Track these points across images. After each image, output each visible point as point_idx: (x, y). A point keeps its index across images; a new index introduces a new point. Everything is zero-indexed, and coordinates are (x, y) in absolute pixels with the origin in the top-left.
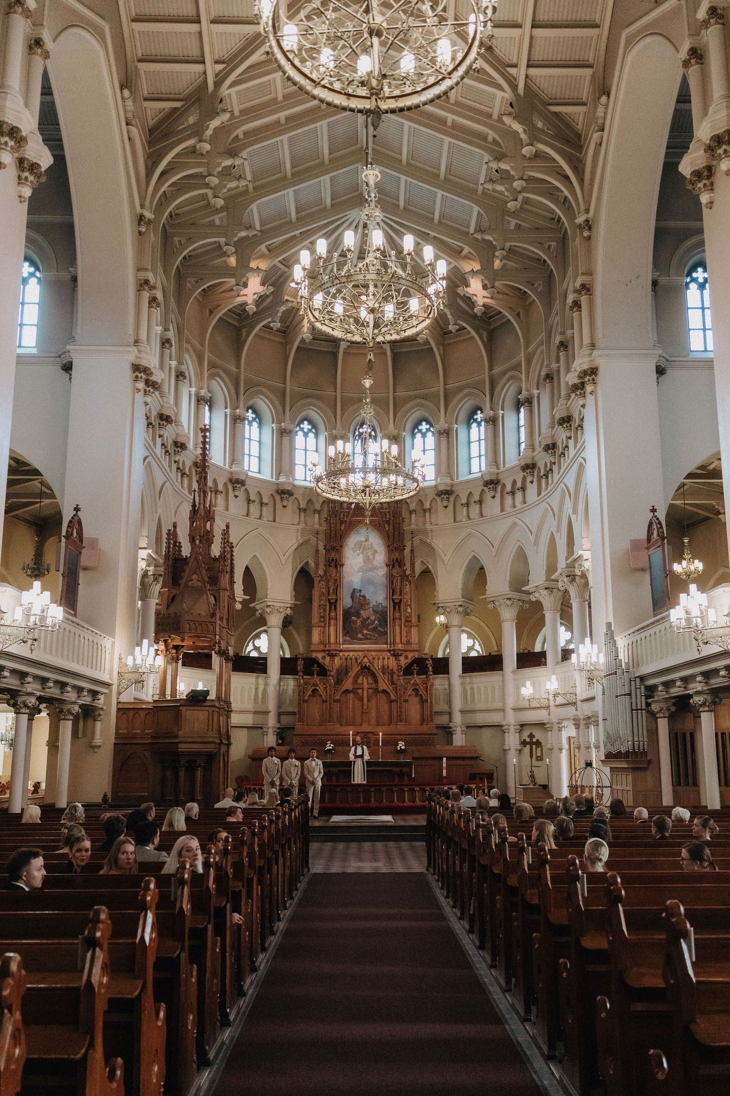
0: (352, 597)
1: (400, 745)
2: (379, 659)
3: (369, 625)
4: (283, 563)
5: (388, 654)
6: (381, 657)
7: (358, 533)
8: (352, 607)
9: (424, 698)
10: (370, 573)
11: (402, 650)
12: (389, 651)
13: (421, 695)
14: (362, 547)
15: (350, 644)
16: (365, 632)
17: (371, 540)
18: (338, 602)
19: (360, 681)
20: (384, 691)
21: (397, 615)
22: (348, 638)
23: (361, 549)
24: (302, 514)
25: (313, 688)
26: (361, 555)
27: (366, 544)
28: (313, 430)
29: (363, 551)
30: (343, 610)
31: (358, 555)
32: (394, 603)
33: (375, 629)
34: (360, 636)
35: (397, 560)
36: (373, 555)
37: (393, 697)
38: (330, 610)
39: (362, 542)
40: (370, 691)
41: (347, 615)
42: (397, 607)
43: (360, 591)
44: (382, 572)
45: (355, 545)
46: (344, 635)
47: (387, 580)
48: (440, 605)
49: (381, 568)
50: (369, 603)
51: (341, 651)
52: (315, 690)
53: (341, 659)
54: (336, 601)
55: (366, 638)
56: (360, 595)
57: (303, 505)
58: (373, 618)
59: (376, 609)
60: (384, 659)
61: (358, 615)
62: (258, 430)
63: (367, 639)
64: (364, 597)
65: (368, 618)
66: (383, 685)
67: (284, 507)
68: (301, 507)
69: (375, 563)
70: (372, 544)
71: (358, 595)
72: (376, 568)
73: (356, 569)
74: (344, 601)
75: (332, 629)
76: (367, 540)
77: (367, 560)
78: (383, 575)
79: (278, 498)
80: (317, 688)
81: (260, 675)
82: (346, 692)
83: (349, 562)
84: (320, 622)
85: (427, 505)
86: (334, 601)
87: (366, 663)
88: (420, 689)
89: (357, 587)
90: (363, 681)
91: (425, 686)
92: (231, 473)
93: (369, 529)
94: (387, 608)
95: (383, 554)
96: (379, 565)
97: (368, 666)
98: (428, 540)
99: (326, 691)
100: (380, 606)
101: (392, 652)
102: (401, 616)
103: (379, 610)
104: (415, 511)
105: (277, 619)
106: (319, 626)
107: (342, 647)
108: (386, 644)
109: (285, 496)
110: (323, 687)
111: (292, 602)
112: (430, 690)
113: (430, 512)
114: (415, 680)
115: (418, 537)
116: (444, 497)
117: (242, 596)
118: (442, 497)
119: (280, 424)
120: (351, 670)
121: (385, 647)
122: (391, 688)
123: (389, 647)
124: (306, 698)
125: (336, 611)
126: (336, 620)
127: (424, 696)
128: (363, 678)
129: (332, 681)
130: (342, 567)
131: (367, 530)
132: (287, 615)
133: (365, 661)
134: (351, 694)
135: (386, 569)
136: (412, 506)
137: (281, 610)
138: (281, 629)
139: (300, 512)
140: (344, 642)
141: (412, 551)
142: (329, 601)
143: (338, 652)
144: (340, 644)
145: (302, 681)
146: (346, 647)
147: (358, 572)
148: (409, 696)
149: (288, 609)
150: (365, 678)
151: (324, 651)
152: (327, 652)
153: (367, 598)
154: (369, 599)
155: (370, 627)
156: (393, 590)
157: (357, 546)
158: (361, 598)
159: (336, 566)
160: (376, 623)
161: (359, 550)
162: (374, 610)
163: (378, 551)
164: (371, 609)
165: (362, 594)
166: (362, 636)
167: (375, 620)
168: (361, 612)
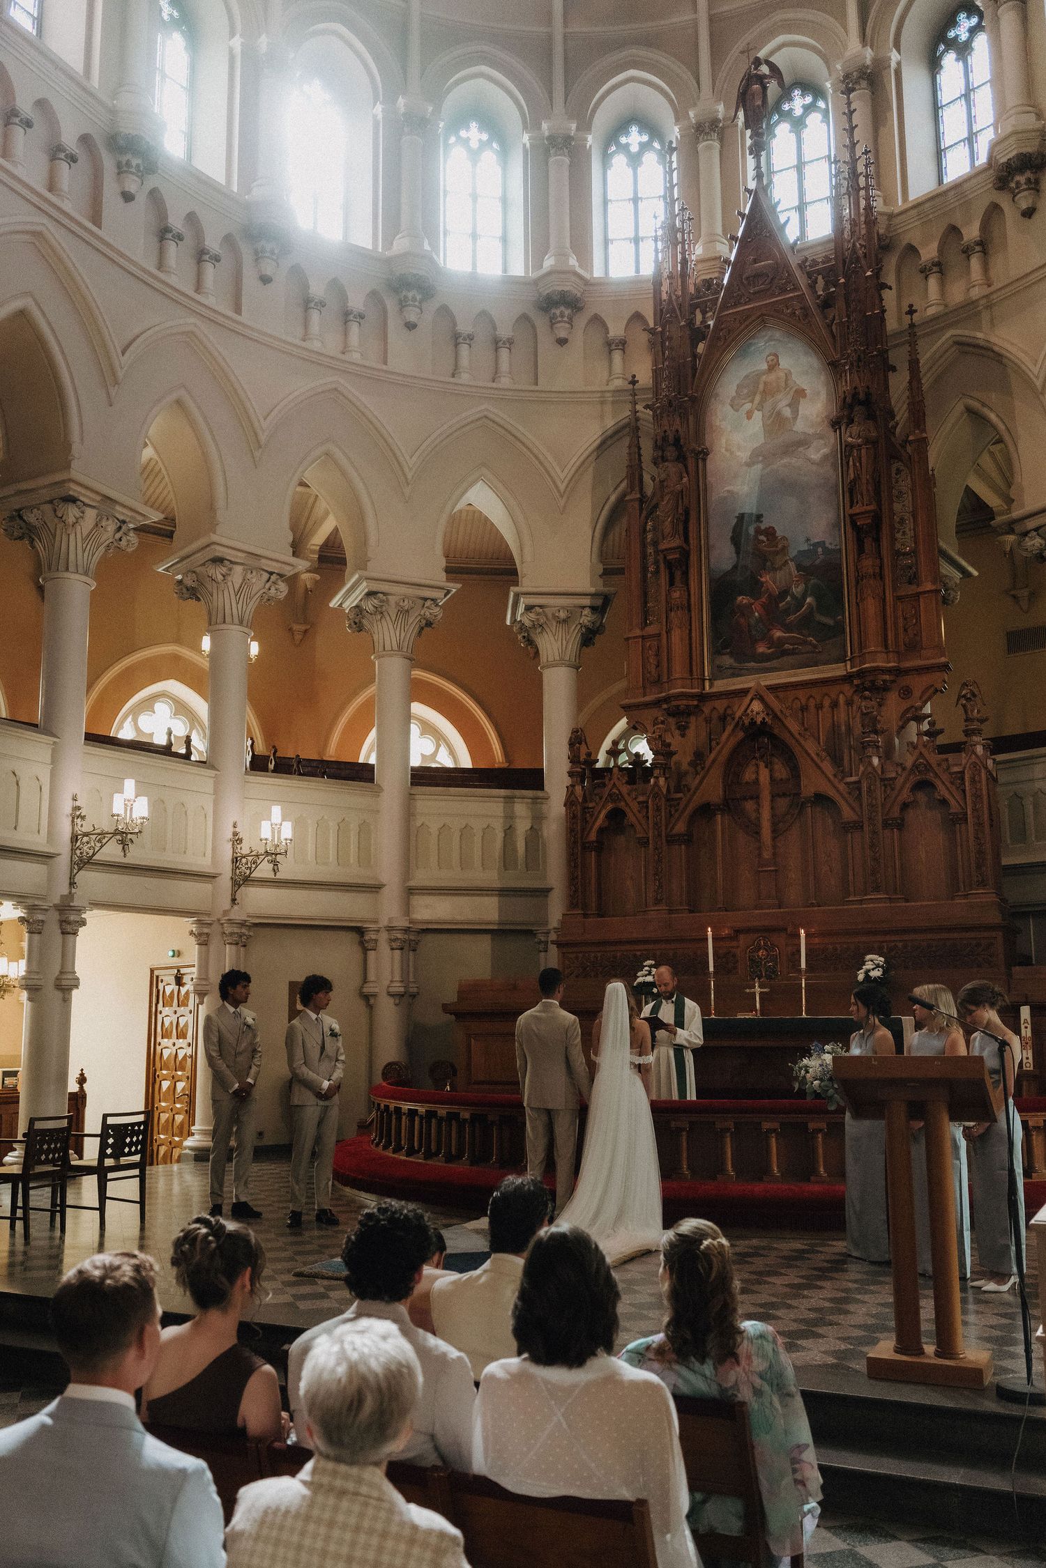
0: (736, 540)
1: (869, 966)
2: (819, 707)
3: (787, 612)
4: (562, 488)
5: (847, 688)
6: (827, 702)
7: (744, 353)
8: (735, 567)
9: (955, 807)
10: (785, 460)
11: (889, 671)
12: (848, 678)
13: (944, 802)
14: (758, 391)
15: (733, 675)
16: (778, 634)
17: (785, 363)
18: (693, 558)
19: (749, 775)
20: (821, 799)
21: (868, 564)
22: (727, 661)
23: (758, 398)
24: (617, 356)
25: (610, 806)
26: (758, 415)
27: (772, 377)
28: (655, 144)
29: (763, 401)
30: (711, 581)
31: (749, 415)
32: (857, 530)
33: (806, 622)
34: (761, 649)
35: (855, 395)
36: (794, 405)
37: (848, 814)
38: (672, 583)
39: (764, 373)
40: (783, 803)
41: (723, 590)
42: (868, 544)
43: (759, 517)
44: (819, 451)
45: (740, 388)
46: (716, 652)
47: (836, 470)
48: (1031, 524)
49: (821, 437)
50: (784, 548)
51: (703, 698)
52: (617, 816)
53: (708, 720)
54: (686, 554)
55: (780, 651)
56: (758, 531)
57: (616, 330)
58: (797, 590)
59: (807, 563)
60: (835, 705)
61: (754, 587)
63: (785, 653)
64: (770, 532)
65: (785, 593)
66: (812, 783)
67: (562, 342)
68: (612, 334)
69: (800, 426)
70: (788, 375)
71: (752, 531)
72: (803, 442)
73: (744, 455)
74: (714, 554)
75: (677, 636)
76: (773, 367)
77: (776, 423)
78: (825, 457)
79: (541, 320)
80: (622, 805)
81: (517, 792)
82: (705, 811)
83: (724, 441)
84: (646, 625)
85: (972, 232)
86: (677, 556)
87: (758, 713)
88: (938, 783)
89: (750, 507)
90: (757, 773)
91: (956, 769)
92: (388, 261)
93: (778, 334)
94: (840, 550)
95: (823, 395)
96: (811, 431)
97: (763, 723)
98: (979, 335)
99: (647, 812)
100: (820, 550)
101: (856, 682)
102: (881, 567)
103: (818, 562)
104: (938, 264)
105: (560, 643)
106: (643, 637)
107: (710, 687)
108: (842, 659)
109: (558, 312)
110: (639, 803)
111: (593, 590)
112: (973, 781)
113: (985, 252)
114: (921, 753)
115: (948, 335)
116: (1018, 183)
117: (442, 584)
118: (1013, 185)
119: (539, 128)
120: (718, 744)
121: (838, 670)
122: (841, 787)
123: (849, 667)
124: (593, 836)
125: (687, 585)
126: (690, 611)
127: (952, 802)
128: (757, 766)
129: (662, 781)
130: (704, 460)
131: (771, 339)
132: (588, 629)
133: (752, 711)
134: (719, 817)
135: (832, 437)
136: (929, 252)
137: (562, 615)
138: (577, 669)
139: (610, 352)
140: (718, 673)
141: (914, 365)
142: (665, 557)
143: (696, 703)
144: (704, 680)
145: (578, 789)
146: (721, 685)
147: (749, 465)
148: (905, 806)
149: (587, 611)
150: (762, 765)
151: (657, 703)
152: (665, 706)
153: (779, 534)
154: (784, 538)
155: (792, 617)
156: (852, 490)
157: (745, 391)
158: (762, 538)
159: (681, 458)
160: (809, 604)
161: (752, 401)
162: (799, 567)
163: (808, 392)
164: (792, 565)
165: (763, 527)
166: (769, 648)
167: (804, 597)
168: (763, 579)
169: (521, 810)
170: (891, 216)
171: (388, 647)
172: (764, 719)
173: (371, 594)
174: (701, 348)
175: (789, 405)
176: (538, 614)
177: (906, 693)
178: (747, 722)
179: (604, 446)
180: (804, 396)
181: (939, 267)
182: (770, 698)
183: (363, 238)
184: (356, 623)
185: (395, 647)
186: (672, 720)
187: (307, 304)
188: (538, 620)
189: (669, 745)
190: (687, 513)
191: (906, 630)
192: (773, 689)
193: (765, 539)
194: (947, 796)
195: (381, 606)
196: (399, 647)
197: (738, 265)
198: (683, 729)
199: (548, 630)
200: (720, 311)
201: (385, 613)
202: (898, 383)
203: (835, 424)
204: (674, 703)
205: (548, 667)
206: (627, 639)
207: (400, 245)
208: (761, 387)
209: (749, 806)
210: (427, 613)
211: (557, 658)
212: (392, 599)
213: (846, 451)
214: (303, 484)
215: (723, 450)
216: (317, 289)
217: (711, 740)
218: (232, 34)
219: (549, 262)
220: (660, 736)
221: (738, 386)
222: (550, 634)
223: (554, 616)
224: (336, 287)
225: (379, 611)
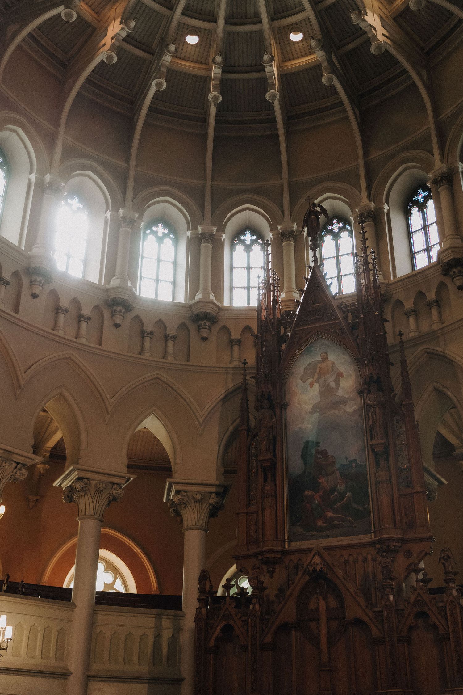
0: (304, 456)
2: (356, 562)
3: (335, 501)
4: (201, 421)
5: (372, 550)
6: (360, 558)
7: (308, 350)
8: (304, 472)
9: (442, 630)
10: (332, 412)
11: (398, 540)
12: (373, 544)
13: (435, 626)
14: (316, 372)
15: (303, 539)
16: (330, 514)
17: (331, 357)
18: (278, 465)
19: (312, 605)
20: (358, 622)
21: (382, 474)
22: (299, 530)
23: (316, 376)
24: (236, 348)
25: (224, 623)
26: (316, 385)
27: (324, 365)
28: (260, 241)
29: (319, 378)
30: (288, 480)
31: (311, 385)
32: (375, 454)
33: (347, 508)
34: (320, 523)
35: (371, 377)
36: (337, 381)
37: (375, 632)
38: (265, 480)
39: (319, 362)
40: (334, 624)
41: (296, 486)
42: (382, 461)
43: (318, 444)
44: (352, 407)
45: (306, 369)
46: (292, 525)
47: (362, 418)
50: (333, 463)
51: (284, 553)
52: (228, 629)
53: (287, 568)
54: (274, 463)
55: (331, 525)
56: (317, 452)
57: (236, 335)
58: (341, 488)
59: (346, 472)
60: (365, 560)
61: (315, 485)
62: (173, 248)
63: (334, 527)
64: (324, 453)
65: (333, 490)
66: (352, 611)
67: (205, 339)
68: (233, 337)
69: (340, 393)
70: (333, 364)
71: (313, 451)
72: (343, 401)
73: (308, 408)
74: (291, 464)
75: (268, 512)
76: (325, 359)
77: (326, 391)
78: (355, 411)
79: (192, 328)
80: (231, 622)
81: (164, 611)
82: (285, 628)
83: (296, 400)
84: (249, 505)
85: (431, 295)
86: (269, 464)
87: (318, 564)
88: (430, 613)
89: (312, 437)
90: (318, 603)
91: (441, 605)
92: (107, 290)
93: (326, 342)
94: (366, 465)
95: (353, 376)
96: (347, 396)
97: (321, 570)
98: (439, 349)
99: (248, 628)
100: (354, 465)
101: (378, 546)
102: (390, 477)
103: (353, 471)
104: (414, 311)
105: (196, 514)
106: (247, 513)
107: (289, 546)
108: (369, 532)
109: (202, 323)
110: (242, 621)
111: (217, 483)
112: (452, 613)
113: (439, 306)
114: (419, 593)
115: (421, 348)
116: (454, 273)
117: (123, 475)
118: (452, 273)
119: (196, 229)
120: (293, 583)
121: (367, 538)
122: (370, 614)
123: (373, 537)
124: (212, 643)
125: (274, 481)
126: (276, 498)
127: (439, 626)
128: (318, 598)
129: (257, 607)
130: (285, 409)
131: (323, 345)
132: (214, 506)
133: (314, 563)
134: (294, 632)
135: (359, 400)
136: (409, 305)
137: (198, 497)
138: (206, 531)
139: (232, 346)
140: (294, 537)
141: (403, 363)
142: (262, 465)
143: (279, 556)
144: (284, 542)
145: (204, 611)
146: (295, 545)
147: (311, 413)
148: (411, 628)
149: (213, 496)
150: (321, 598)
151: (255, 555)
152: (260, 558)
153: (329, 454)
154: (332, 456)
155: (338, 505)
156: (371, 430)
157: (309, 372)
158: (320, 456)
159: (272, 407)
160: (348, 497)
161: (313, 378)
162: (342, 475)
163: (344, 374)
164: (337, 473)
165: (320, 450)
166: (324, 523)
167: (345, 492)
168: (320, 481)
169: (166, 623)
170: (387, 285)
171: (87, 513)
172: (321, 568)
173: (79, 479)
174: (284, 347)
175: (334, 381)
176: (184, 496)
177: (408, 554)
178: (311, 569)
179: (226, 398)
180: (343, 376)
181: (415, 312)
182: (326, 555)
183: (94, 278)
184: (68, 497)
185: (92, 513)
186: (264, 567)
187: (58, 310)
188: (183, 499)
189: (263, 583)
190: (275, 439)
191: (406, 515)
192: (327, 549)
193: (321, 457)
194: (437, 622)
195: (85, 487)
196: (94, 513)
197: (304, 305)
198: (271, 573)
199: (189, 506)
200: (294, 328)
201: (87, 492)
202: (395, 372)
203: (361, 393)
204: (265, 556)
205: (188, 529)
206: (238, 514)
207: (114, 283)
208: (318, 370)
209: (313, 625)
210: (114, 493)
211: (194, 524)
212: (93, 483)
213: (367, 408)
214: (44, 411)
215: (296, 404)
216: (64, 303)
217: (289, 580)
218: (31, 172)
219: (199, 296)
220: (257, 577)
221: (305, 369)
222: (191, 510)
223: (193, 498)
224: (75, 302)
225: (84, 490)
